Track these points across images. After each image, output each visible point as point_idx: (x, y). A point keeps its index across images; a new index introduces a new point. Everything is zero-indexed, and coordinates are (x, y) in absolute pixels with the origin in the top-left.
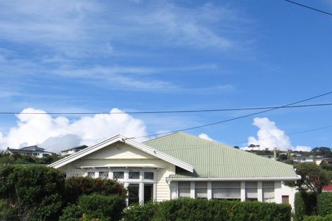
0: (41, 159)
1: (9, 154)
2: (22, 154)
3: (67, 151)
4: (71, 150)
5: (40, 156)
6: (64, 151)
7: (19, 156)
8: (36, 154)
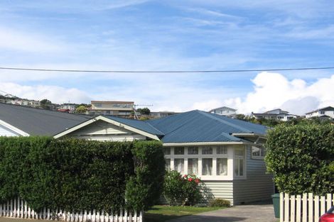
0: (286, 122)
1: (254, 118)
2: (267, 118)
3: (311, 113)
4: (316, 112)
5: (285, 119)
6: (309, 114)
7: (264, 120)
8: (281, 118)
